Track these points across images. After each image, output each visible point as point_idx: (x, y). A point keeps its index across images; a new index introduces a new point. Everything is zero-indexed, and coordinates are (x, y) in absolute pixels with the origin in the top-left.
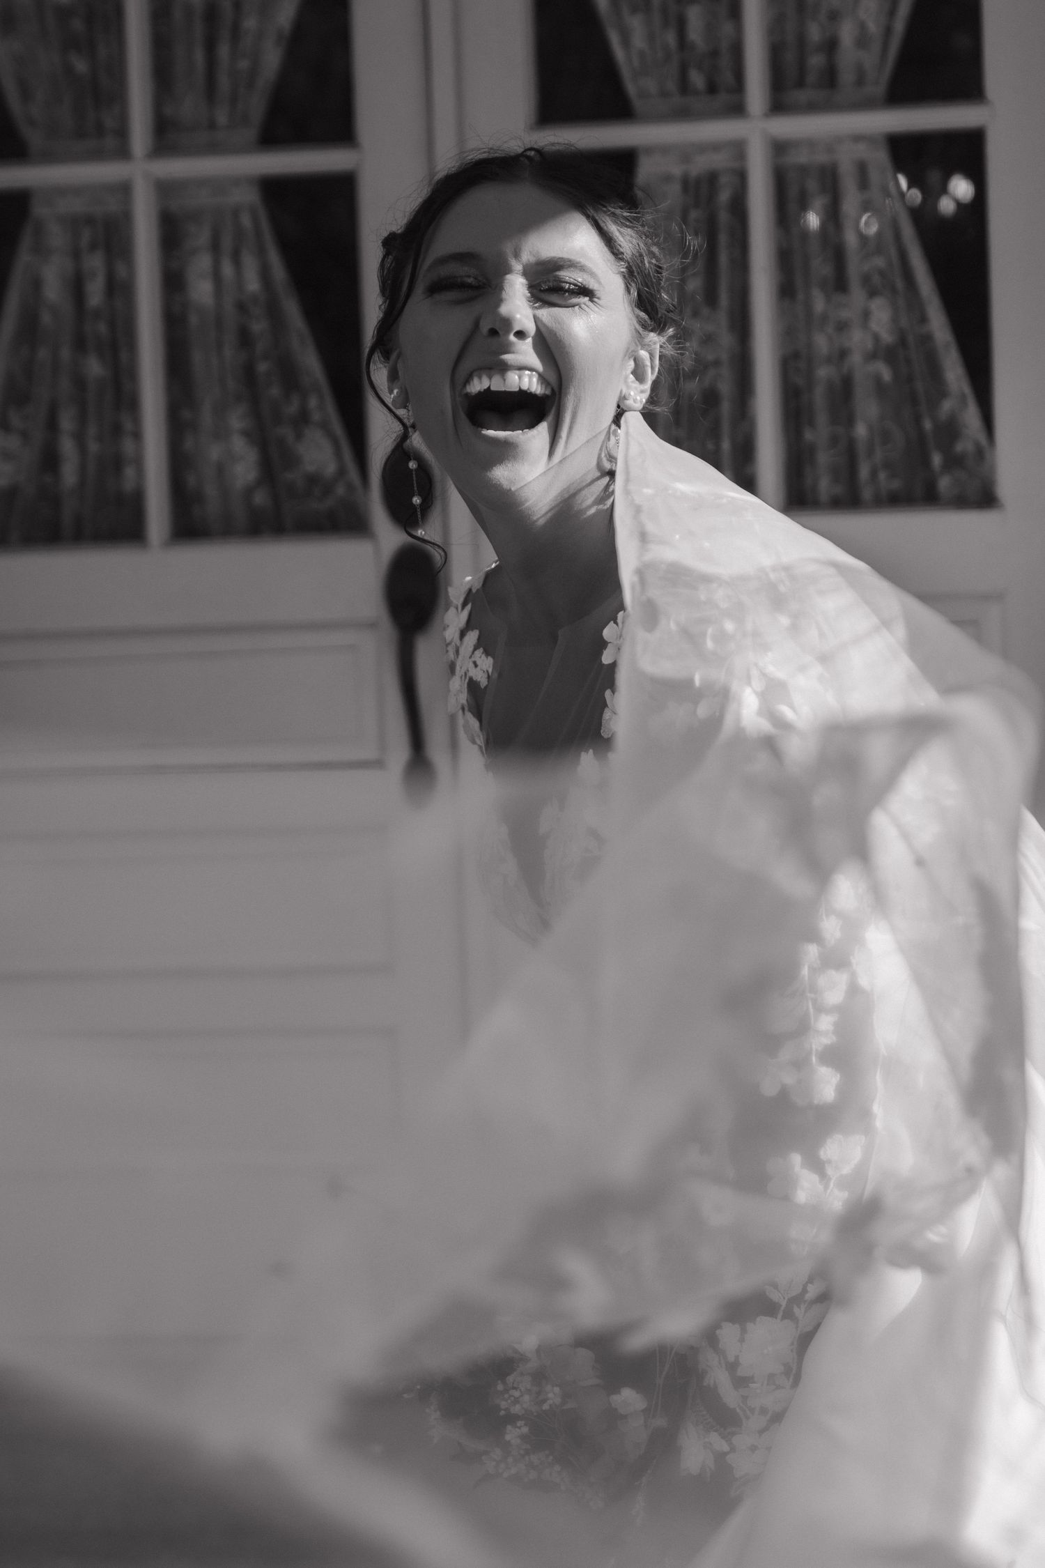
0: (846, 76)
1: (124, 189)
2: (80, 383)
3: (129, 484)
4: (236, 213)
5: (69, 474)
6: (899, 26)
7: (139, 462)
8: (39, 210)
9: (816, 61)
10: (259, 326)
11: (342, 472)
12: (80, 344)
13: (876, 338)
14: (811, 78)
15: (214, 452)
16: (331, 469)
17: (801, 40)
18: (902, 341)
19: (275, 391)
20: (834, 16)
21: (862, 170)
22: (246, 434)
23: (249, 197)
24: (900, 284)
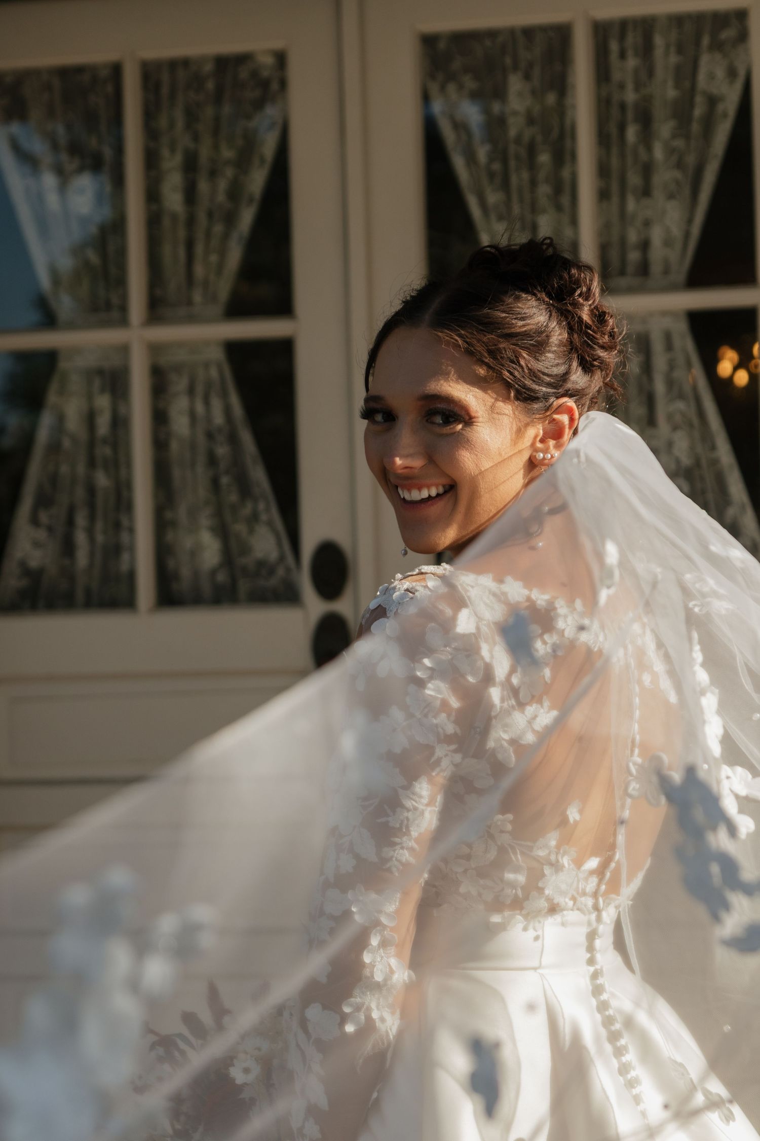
0: (656, 268)
1: (124, 350)
2: (91, 491)
3: (124, 567)
4: (207, 365)
5: (82, 558)
6: (696, 230)
7: (132, 549)
8: (63, 364)
9: (634, 256)
10: (222, 451)
11: (282, 558)
12: (92, 463)
13: (678, 461)
14: (630, 269)
15: (187, 542)
16: (274, 555)
17: (623, 241)
18: (698, 464)
19: (233, 497)
20: (647, 224)
21: (668, 338)
22: (213, 529)
23: (217, 354)
24: (696, 421)
